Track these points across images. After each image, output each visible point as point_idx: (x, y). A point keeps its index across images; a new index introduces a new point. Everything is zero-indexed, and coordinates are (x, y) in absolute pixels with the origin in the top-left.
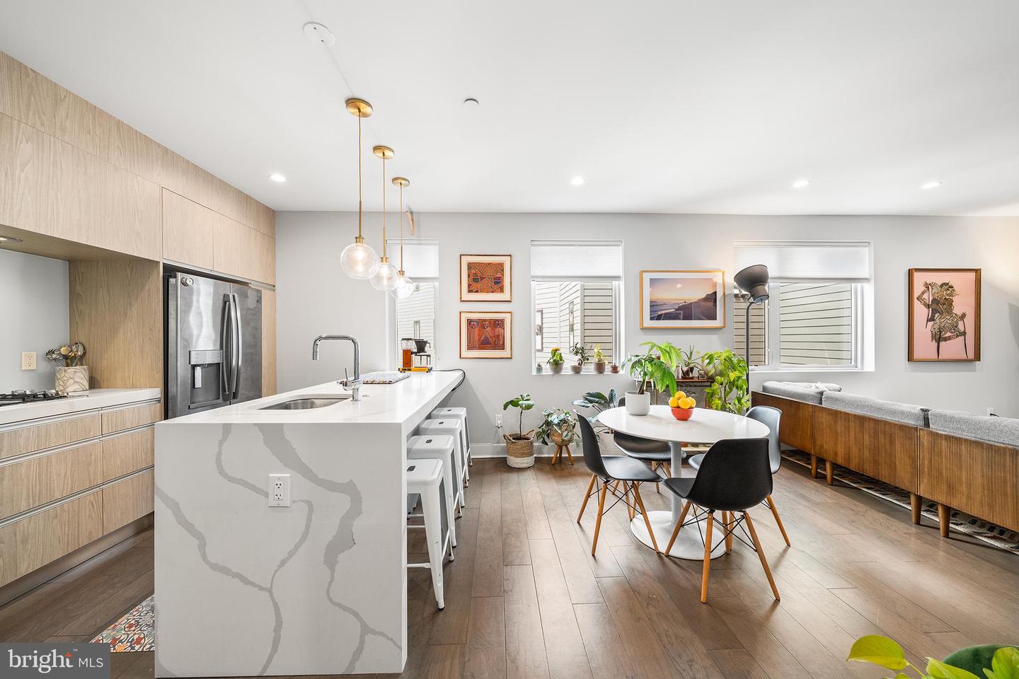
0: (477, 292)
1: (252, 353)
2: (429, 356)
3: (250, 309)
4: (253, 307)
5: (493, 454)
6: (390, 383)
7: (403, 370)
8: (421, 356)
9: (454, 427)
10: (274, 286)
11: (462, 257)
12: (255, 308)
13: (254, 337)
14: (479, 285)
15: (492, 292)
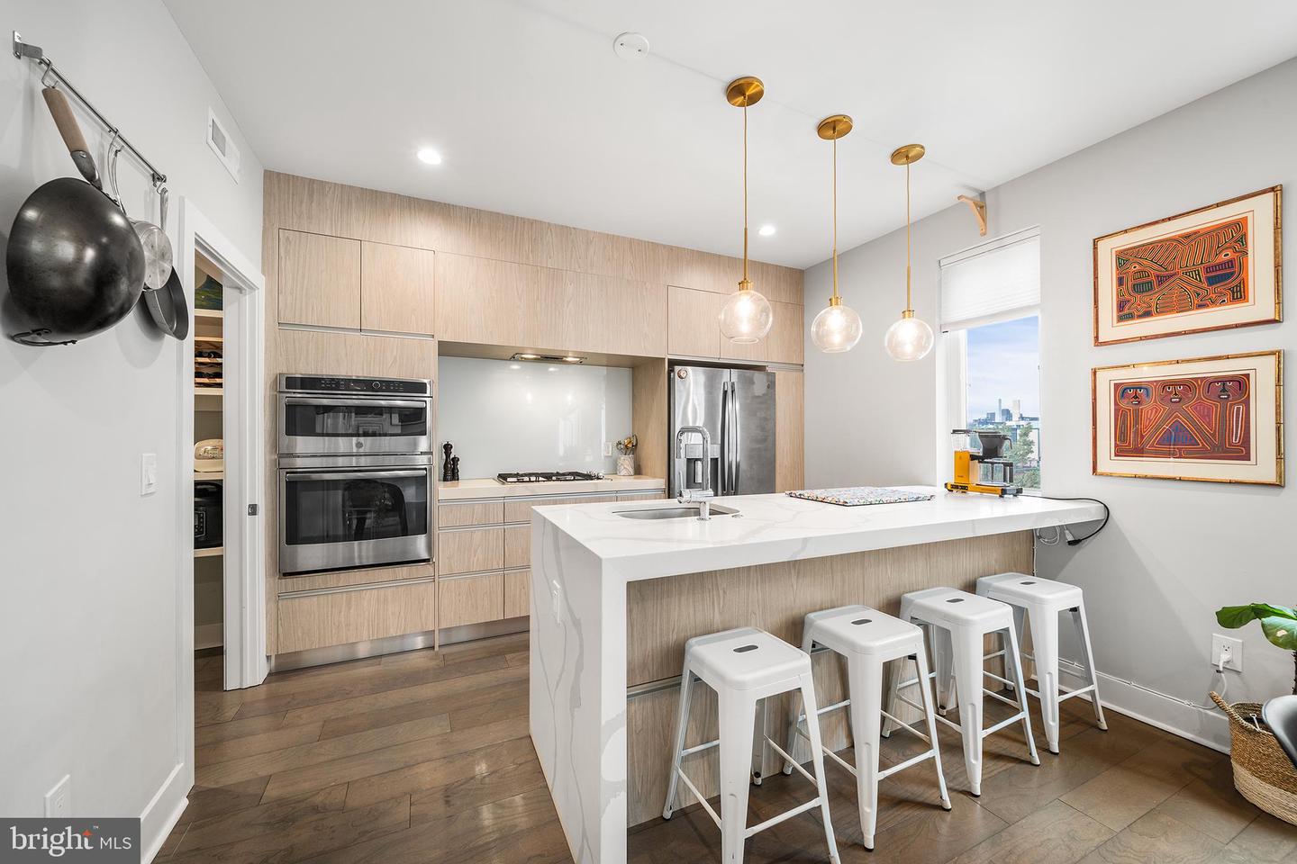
0: (1147, 314)
1: (759, 448)
2: (1011, 465)
3: (758, 397)
4: (761, 395)
5: (1200, 734)
6: (845, 504)
7: (953, 486)
8: (992, 463)
9: (970, 617)
10: (803, 365)
11: (1100, 244)
12: (764, 395)
13: (763, 429)
14: (1153, 299)
15: (1200, 306)
